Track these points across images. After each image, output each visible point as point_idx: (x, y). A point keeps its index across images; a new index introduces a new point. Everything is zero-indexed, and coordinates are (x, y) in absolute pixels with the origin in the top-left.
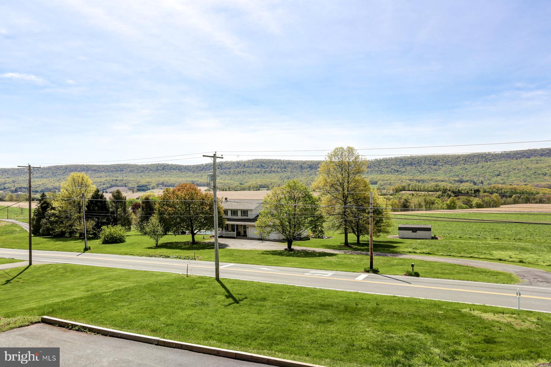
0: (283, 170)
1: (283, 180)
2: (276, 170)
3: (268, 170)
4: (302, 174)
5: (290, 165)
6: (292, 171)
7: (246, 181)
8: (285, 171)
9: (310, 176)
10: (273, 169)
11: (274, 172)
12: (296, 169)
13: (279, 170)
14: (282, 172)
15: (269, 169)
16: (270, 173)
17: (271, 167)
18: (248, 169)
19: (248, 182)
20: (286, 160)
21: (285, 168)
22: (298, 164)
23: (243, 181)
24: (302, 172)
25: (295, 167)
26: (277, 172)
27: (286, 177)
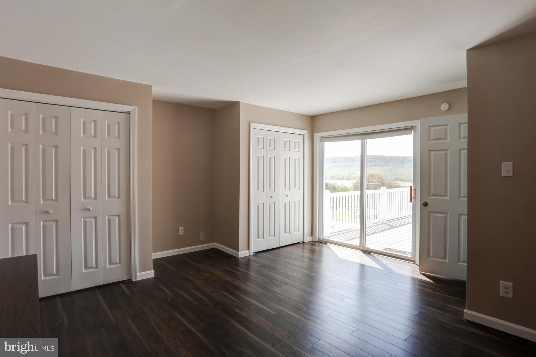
0: (386, 164)
1: (386, 172)
2: (380, 164)
3: (372, 164)
4: (403, 168)
5: (392, 160)
6: (394, 165)
7: (354, 173)
8: (388, 165)
9: (410, 169)
10: (377, 163)
11: (378, 165)
12: (398, 163)
13: (382, 164)
14: (385, 166)
15: (374, 163)
16: (375, 166)
17: (376, 161)
18: (355, 162)
19: (356, 173)
20: (389, 156)
21: (388, 162)
22: (399, 159)
23: (352, 173)
24: (403, 166)
25: (397, 162)
26: (381, 165)
27: (389, 170)
